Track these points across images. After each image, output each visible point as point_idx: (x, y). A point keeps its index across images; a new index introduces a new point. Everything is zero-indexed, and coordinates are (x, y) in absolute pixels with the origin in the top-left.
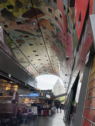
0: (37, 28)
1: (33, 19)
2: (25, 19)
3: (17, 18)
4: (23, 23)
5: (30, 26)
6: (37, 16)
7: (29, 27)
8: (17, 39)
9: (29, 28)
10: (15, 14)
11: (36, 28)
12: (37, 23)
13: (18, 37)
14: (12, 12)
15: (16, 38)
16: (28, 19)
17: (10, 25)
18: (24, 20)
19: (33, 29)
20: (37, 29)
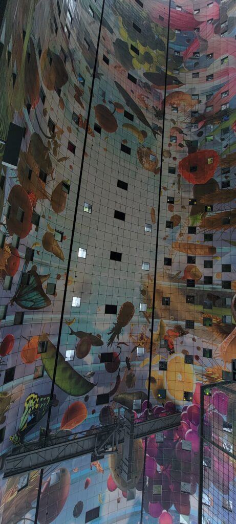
0: (160, 108)
1: (158, 89)
2: (145, 80)
3: (134, 69)
4: (139, 85)
5: (148, 98)
6: (167, 87)
7: (145, 99)
8: (103, 104)
9: (144, 101)
10: (135, 62)
11: (157, 107)
12: (164, 98)
13: (110, 102)
14: (133, 57)
15: (104, 101)
16: (151, 84)
17: (115, 67)
18: (144, 82)
19: (150, 107)
20: (158, 109)
